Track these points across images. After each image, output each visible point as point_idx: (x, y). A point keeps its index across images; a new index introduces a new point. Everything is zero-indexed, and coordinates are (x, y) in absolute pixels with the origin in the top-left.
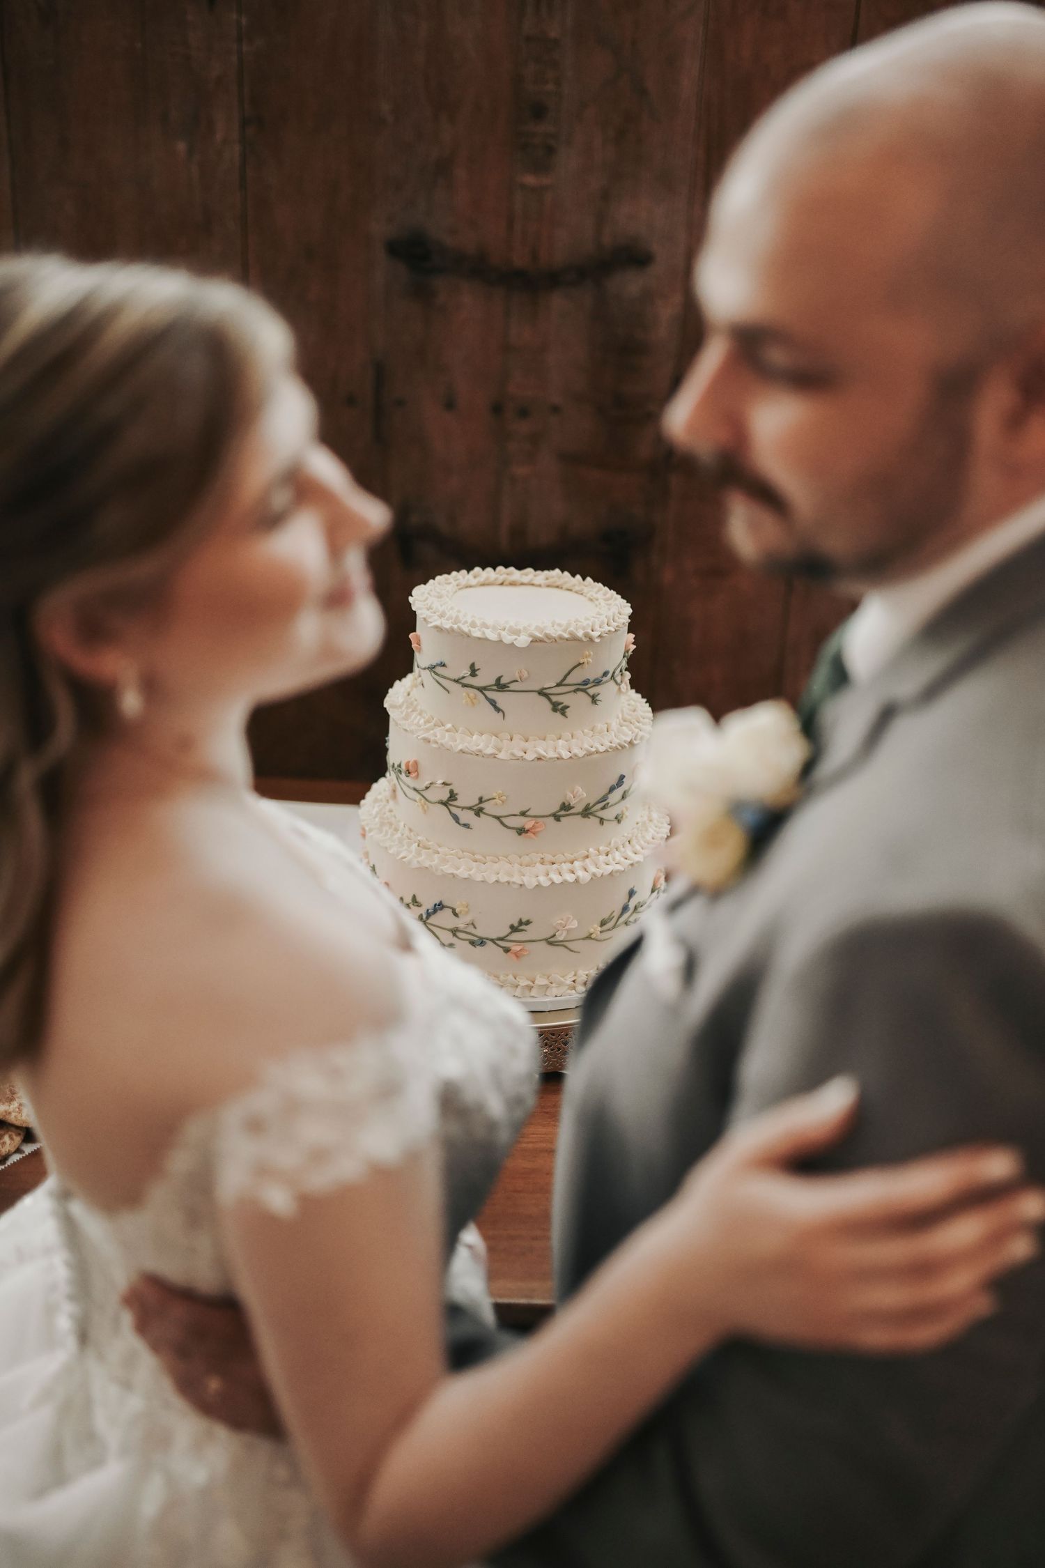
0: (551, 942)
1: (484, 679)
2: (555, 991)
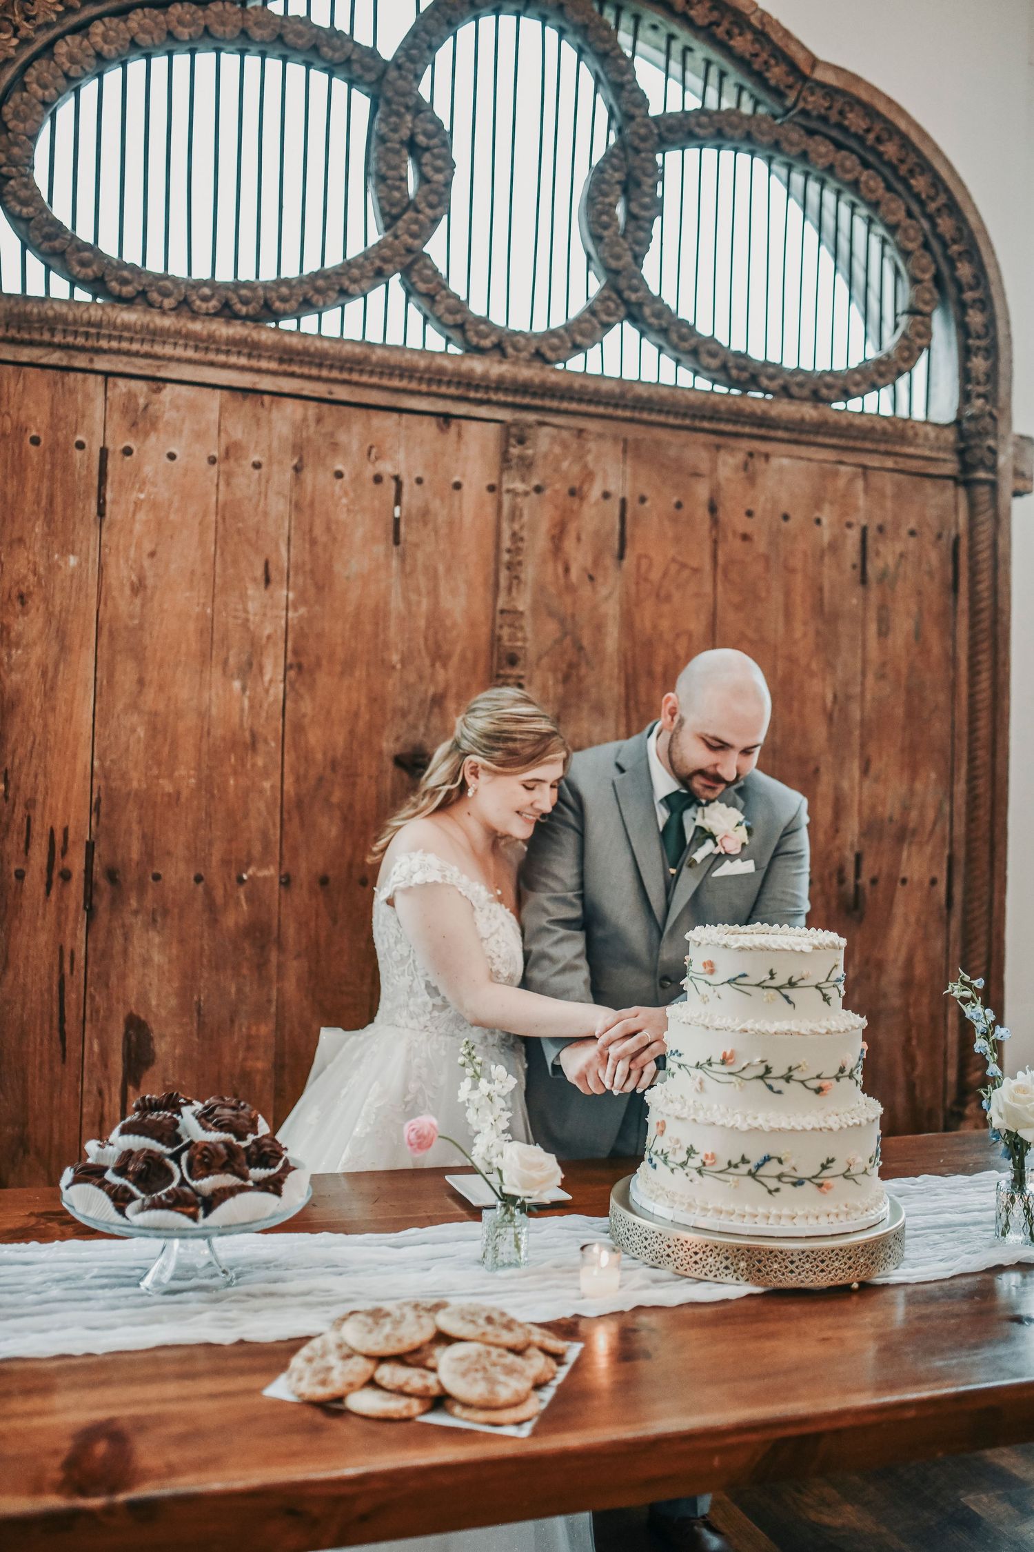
0: (846, 1176)
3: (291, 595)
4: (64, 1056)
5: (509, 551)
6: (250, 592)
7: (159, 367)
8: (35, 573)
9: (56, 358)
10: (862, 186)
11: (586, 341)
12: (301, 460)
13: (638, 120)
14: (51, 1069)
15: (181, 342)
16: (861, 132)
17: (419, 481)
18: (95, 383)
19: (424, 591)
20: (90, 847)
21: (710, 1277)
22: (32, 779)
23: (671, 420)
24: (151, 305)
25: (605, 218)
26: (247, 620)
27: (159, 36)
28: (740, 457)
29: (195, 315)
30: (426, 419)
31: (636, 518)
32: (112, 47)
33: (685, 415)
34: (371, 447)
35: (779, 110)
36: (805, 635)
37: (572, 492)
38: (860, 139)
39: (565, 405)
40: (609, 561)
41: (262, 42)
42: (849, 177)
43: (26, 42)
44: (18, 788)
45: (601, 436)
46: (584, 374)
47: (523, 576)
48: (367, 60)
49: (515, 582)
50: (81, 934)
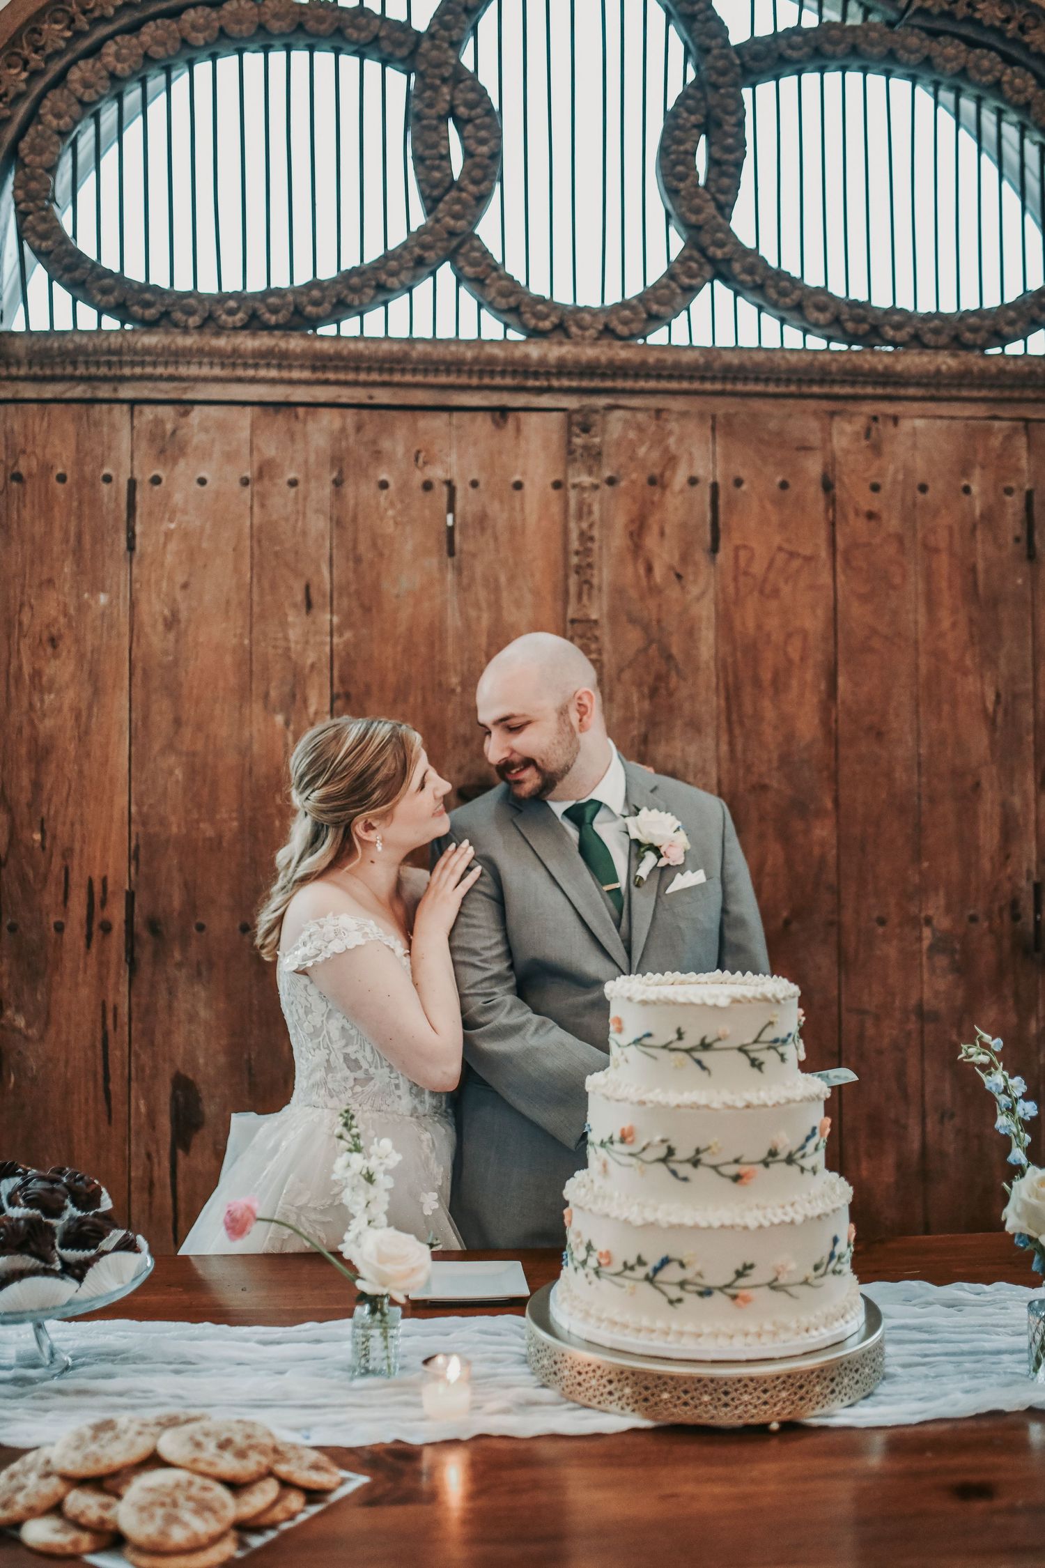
0: (773, 1286)
1: (691, 1040)
2: (783, 1336)
3: (336, 619)
4: (110, 1117)
5: (577, 553)
6: (290, 619)
7: (185, 390)
8: (65, 615)
9: (79, 391)
10: (1006, 87)
11: (663, 310)
12: (341, 472)
13: (715, 52)
14: (97, 1130)
15: (206, 360)
16: (997, 23)
17: (474, 484)
18: (121, 412)
19: (484, 605)
20: (130, 897)
21: (594, 1403)
22: (68, 826)
23: (772, 388)
24: (176, 325)
25: (680, 168)
26: (288, 649)
27: (173, 46)
28: (859, 424)
29: (220, 330)
30: (480, 416)
31: (731, 504)
32: (126, 66)
33: (788, 382)
34: (419, 452)
35: (893, 15)
36: (954, 625)
37: (652, 481)
38: (1000, 32)
39: (642, 384)
40: (700, 556)
41: (282, 35)
42: (988, 79)
43: (35, 74)
44: (54, 837)
45: (684, 414)
46: (669, 347)
47: (595, 581)
48: (397, 34)
49: (586, 587)
50: (124, 989)
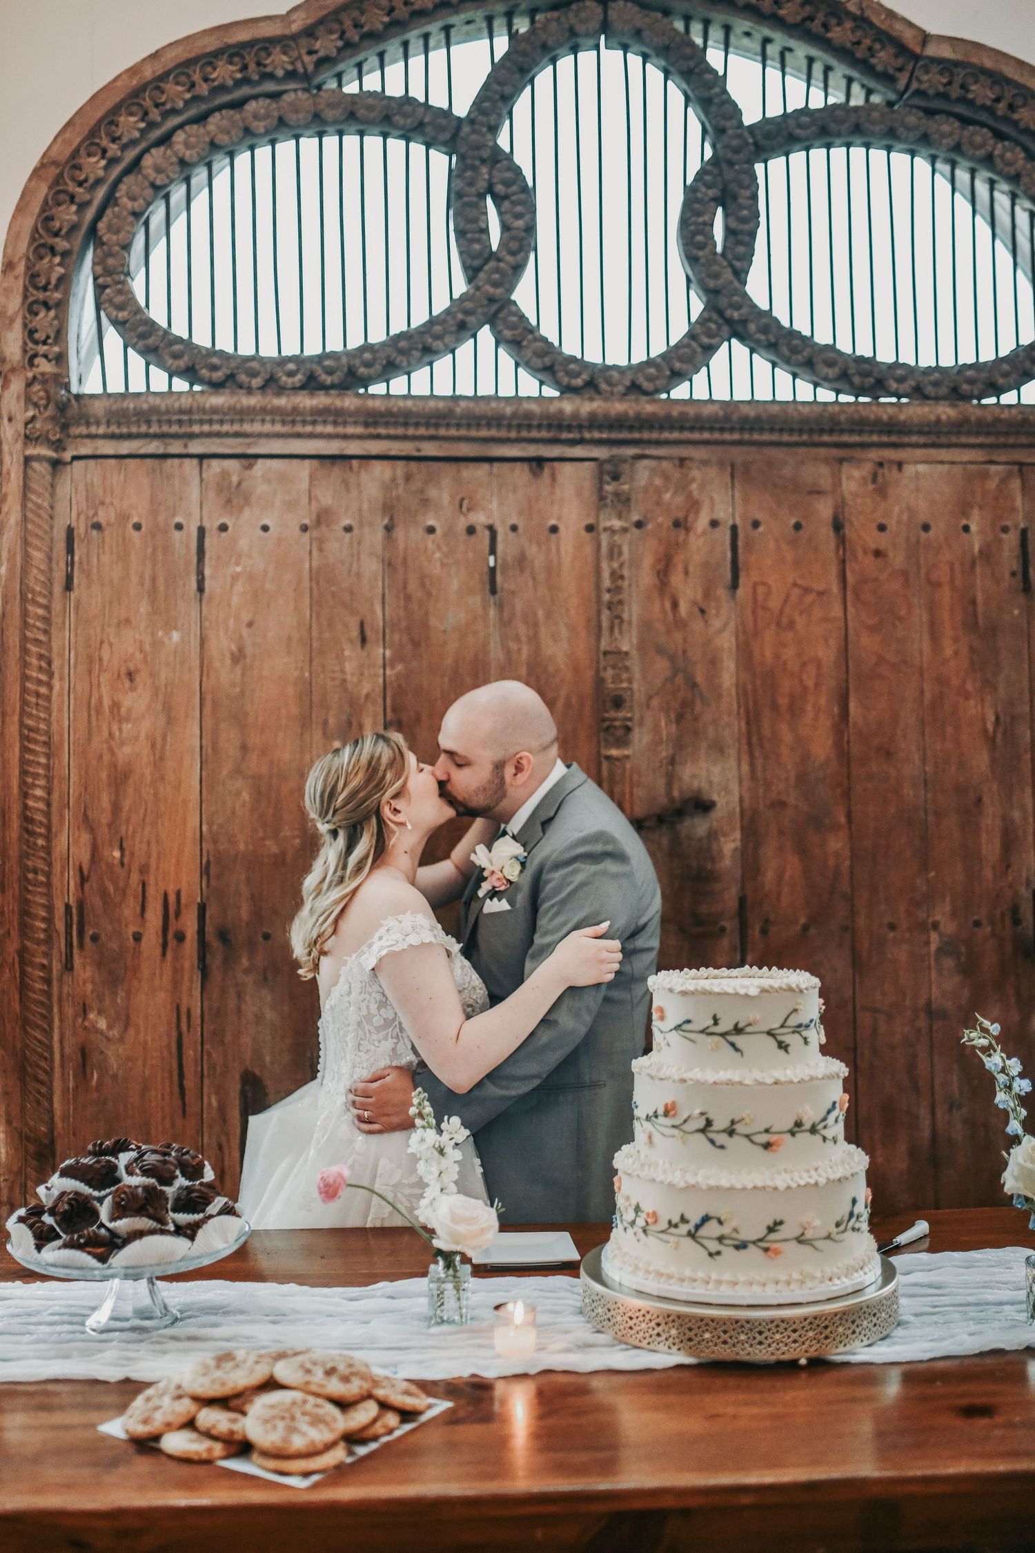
0: (800, 1240)
1: (726, 1025)
2: (809, 1284)
3: (388, 653)
4: (184, 1111)
5: (609, 591)
6: (347, 653)
7: (249, 445)
8: (141, 651)
9: (153, 447)
10: (998, 161)
11: (684, 367)
12: (391, 519)
13: (730, 132)
14: (173, 1125)
15: (268, 418)
16: (988, 103)
17: (514, 528)
18: (190, 466)
19: (524, 639)
20: (202, 909)
21: (644, 1343)
22: (144, 847)
23: (786, 438)
24: (241, 387)
25: (699, 238)
26: (344, 681)
27: (236, 133)
28: (868, 467)
29: (281, 390)
30: (518, 465)
31: (749, 546)
32: (194, 152)
33: (801, 431)
34: (462, 500)
35: (893, 97)
36: (956, 653)
37: (677, 524)
38: (991, 111)
39: (666, 435)
40: (722, 592)
41: (335, 122)
42: (980, 153)
43: (113, 161)
44: (132, 854)
45: (705, 463)
46: (691, 401)
47: (625, 616)
48: (440, 120)
49: (617, 621)
50: (197, 993)
